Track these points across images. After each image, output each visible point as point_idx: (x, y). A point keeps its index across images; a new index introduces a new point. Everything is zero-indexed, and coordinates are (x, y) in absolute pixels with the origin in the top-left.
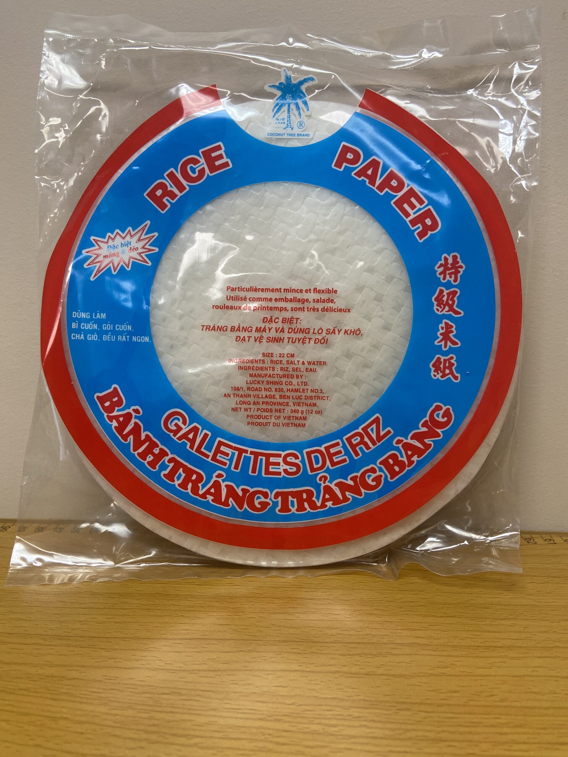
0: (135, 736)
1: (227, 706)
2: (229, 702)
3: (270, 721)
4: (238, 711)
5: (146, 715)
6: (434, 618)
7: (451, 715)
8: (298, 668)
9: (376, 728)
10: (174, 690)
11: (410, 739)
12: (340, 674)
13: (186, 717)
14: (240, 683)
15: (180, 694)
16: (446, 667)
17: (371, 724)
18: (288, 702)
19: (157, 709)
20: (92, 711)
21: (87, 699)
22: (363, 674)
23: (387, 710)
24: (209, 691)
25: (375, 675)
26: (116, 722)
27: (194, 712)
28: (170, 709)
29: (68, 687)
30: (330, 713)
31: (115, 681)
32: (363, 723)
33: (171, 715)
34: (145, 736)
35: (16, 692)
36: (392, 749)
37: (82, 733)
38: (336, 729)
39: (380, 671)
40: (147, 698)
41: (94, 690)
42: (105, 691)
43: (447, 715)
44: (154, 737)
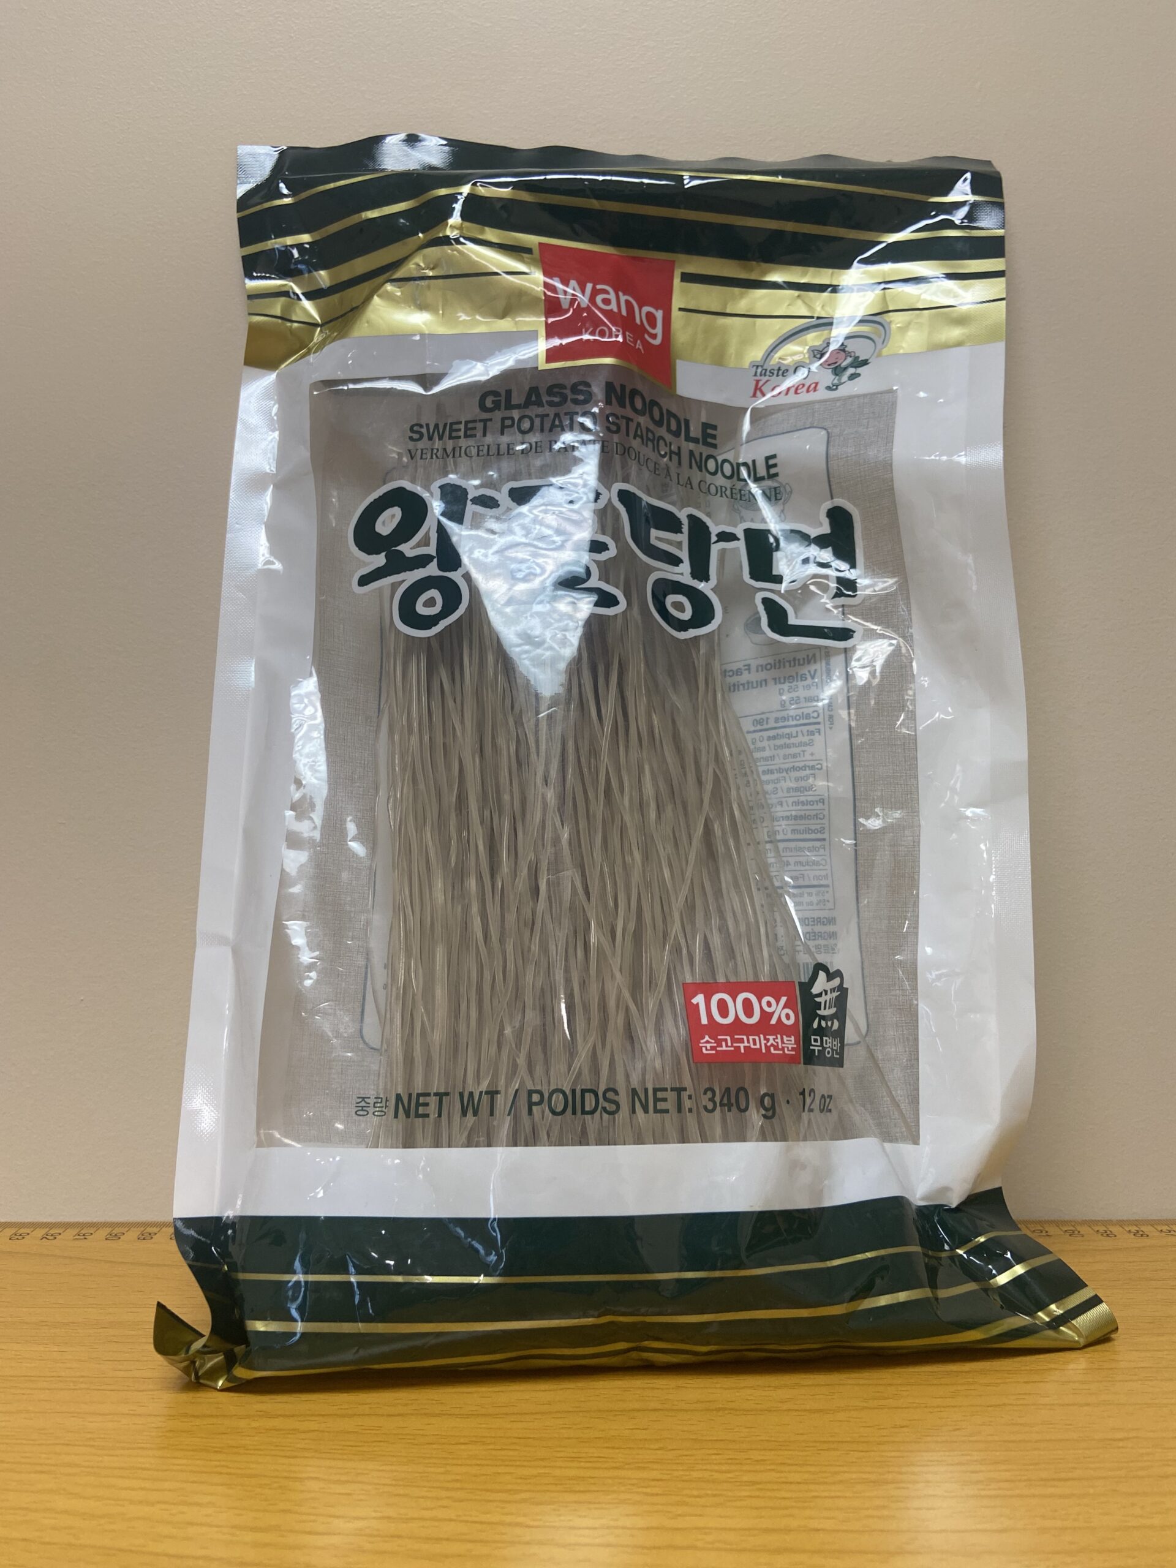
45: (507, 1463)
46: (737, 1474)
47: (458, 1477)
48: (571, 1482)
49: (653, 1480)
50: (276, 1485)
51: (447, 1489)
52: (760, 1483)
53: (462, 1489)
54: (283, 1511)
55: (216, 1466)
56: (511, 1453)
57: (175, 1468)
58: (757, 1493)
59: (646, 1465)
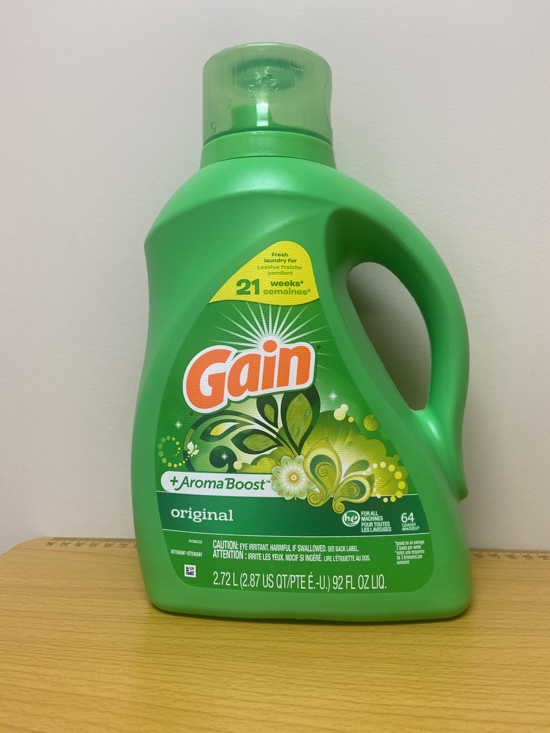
0: (304, 683)
1: (368, 666)
2: (368, 663)
3: (404, 675)
4: (378, 669)
5: (308, 671)
6: (511, 612)
7: (540, 672)
8: (414, 643)
9: (485, 679)
10: (323, 656)
11: (513, 686)
12: (448, 647)
13: (339, 672)
14: (372, 651)
15: (328, 658)
16: (528, 643)
17: (481, 677)
18: (413, 664)
19: (314, 667)
20: (266, 668)
21: (259, 660)
22: (466, 647)
23: (490, 669)
24: (350, 656)
25: (475, 647)
26: (286, 675)
27: (343, 669)
28: (324, 668)
29: (241, 653)
30: (447, 670)
31: (275, 650)
32: (474, 677)
33: (327, 671)
34: (311, 683)
35: (203, 656)
36: (500, 692)
37: (265, 682)
38: (455, 680)
39: (477, 645)
40: (304, 660)
41: (261, 655)
42: (270, 656)
43: (537, 672)
44: (320, 684)
45: (341, 669)
46: (459, 680)
47: (318, 675)
48: (374, 680)
49: (416, 681)
50: (228, 676)
51: (313, 681)
52: (470, 685)
53: (321, 681)
54: (234, 689)
55: (199, 664)
56: (342, 664)
57: (180, 664)
58: (470, 690)
59: (412, 673)
